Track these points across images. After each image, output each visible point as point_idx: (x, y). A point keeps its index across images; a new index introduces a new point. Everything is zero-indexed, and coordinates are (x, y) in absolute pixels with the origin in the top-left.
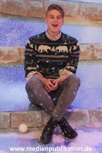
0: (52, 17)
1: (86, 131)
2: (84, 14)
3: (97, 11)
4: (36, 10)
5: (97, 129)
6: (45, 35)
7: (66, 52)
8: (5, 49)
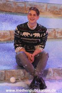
2: (49, 10)
3: (57, 9)
7: (39, 37)
8: (2, 32)
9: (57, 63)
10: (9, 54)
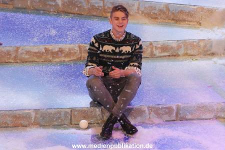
0: (117, 19)
1: (145, 127)
2: (143, 12)
3: (155, 9)
4: (96, 9)
5: (156, 125)
6: (110, 34)
7: (129, 51)
8: (66, 47)
9: (156, 97)
10: (78, 82)
